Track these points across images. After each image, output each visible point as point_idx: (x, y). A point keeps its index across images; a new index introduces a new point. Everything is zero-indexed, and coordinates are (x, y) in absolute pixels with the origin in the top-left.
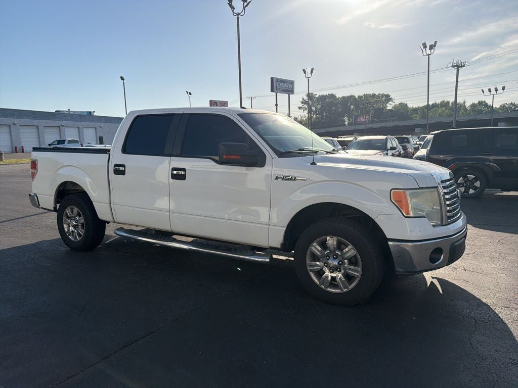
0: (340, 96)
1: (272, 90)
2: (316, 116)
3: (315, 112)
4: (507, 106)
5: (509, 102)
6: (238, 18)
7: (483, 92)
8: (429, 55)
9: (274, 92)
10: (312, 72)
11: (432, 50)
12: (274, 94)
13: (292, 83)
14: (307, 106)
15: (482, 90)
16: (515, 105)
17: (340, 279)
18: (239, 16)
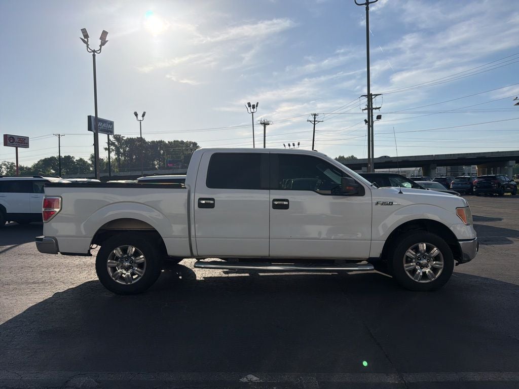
0: (150, 141)
1: (90, 129)
2: (125, 158)
3: (124, 154)
6: (94, 56)
8: (252, 113)
9: (91, 131)
10: (143, 116)
11: (255, 109)
12: (92, 133)
13: (112, 123)
14: (114, 148)
15: (284, 145)
17: (429, 272)
18: (95, 53)
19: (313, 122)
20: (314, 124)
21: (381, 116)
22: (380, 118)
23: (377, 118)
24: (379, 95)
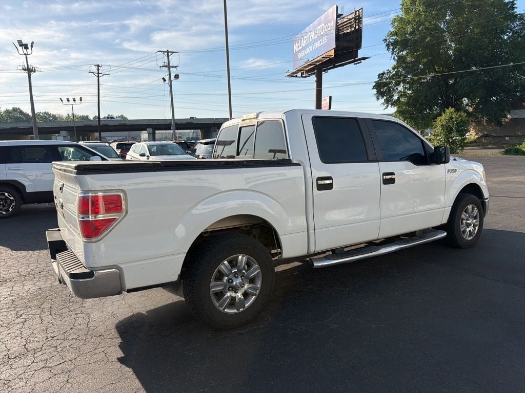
4: (41, 114)
5: (43, 111)
7: (62, 101)
8: (25, 54)
15: (61, 99)
16: (49, 115)
17: (472, 229)
19: (97, 75)
20: (98, 77)
21: (178, 75)
22: (178, 78)
23: (175, 77)
24: (175, 52)
